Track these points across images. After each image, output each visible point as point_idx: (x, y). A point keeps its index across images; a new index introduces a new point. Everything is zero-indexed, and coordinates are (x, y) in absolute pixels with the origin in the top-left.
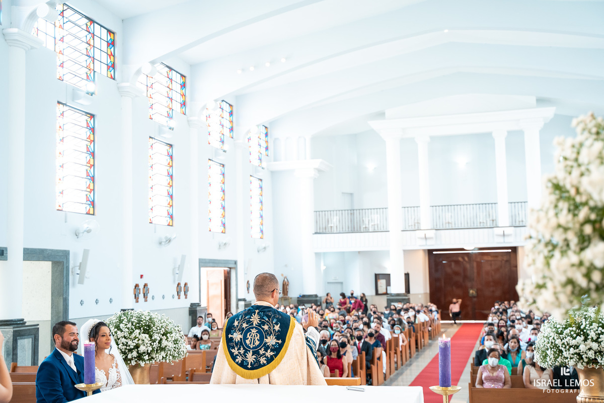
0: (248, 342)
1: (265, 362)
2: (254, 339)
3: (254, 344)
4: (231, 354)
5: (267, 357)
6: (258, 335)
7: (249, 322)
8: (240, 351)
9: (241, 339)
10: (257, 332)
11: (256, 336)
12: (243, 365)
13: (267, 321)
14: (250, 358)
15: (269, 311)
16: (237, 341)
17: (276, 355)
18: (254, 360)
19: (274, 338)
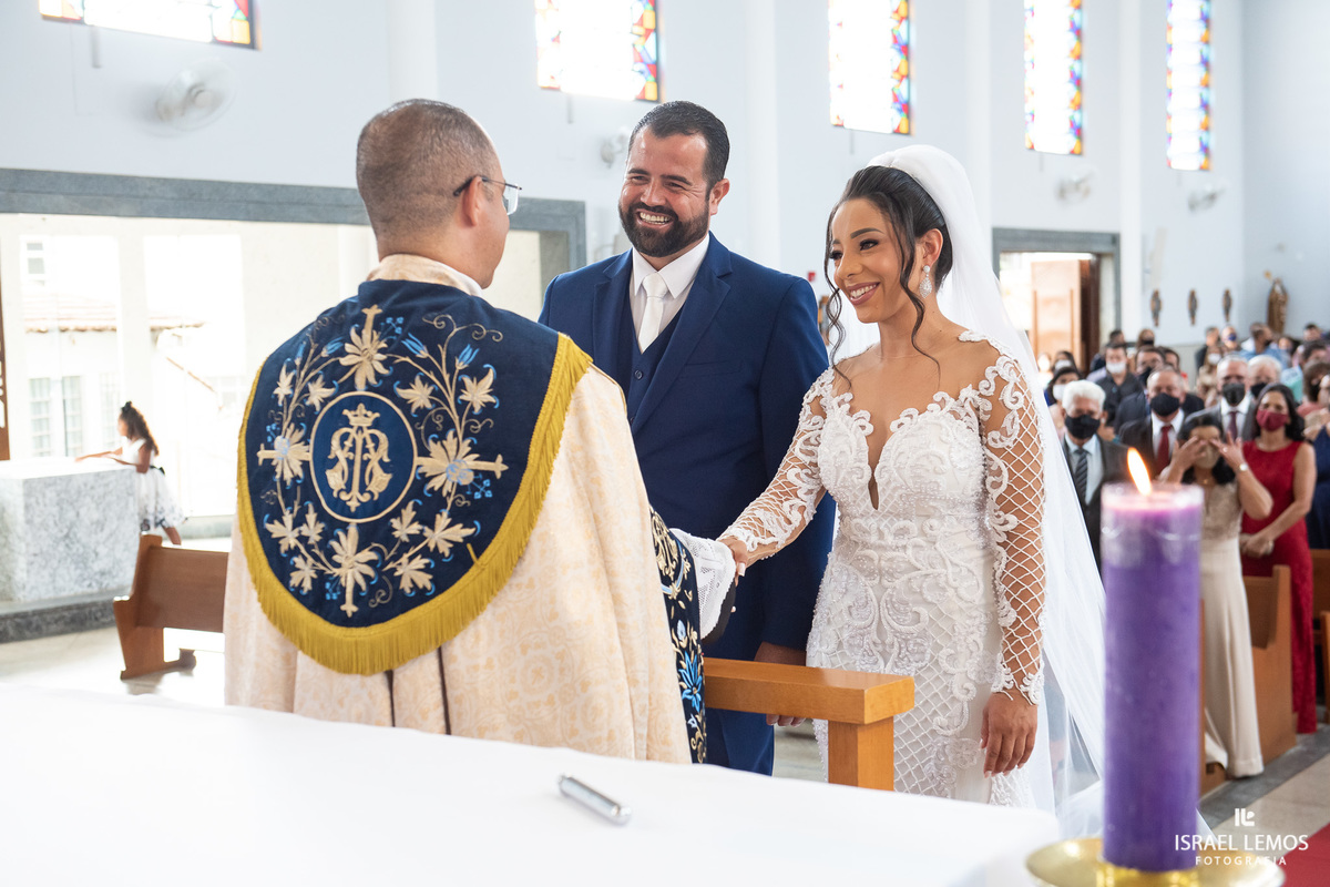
0: (335, 479)
1: (424, 580)
2: (365, 463)
3: (363, 489)
4: (270, 545)
5: (434, 554)
6: (383, 437)
7: (336, 375)
8: (304, 530)
9: (305, 465)
10: (376, 425)
11: (370, 445)
12: (321, 600)
13: (426, 363)
14: (352, 564)
15: (438, 308)
16: (288, 476)
17: (481, 543)
18: (370, 571)
19: (465, 448)
